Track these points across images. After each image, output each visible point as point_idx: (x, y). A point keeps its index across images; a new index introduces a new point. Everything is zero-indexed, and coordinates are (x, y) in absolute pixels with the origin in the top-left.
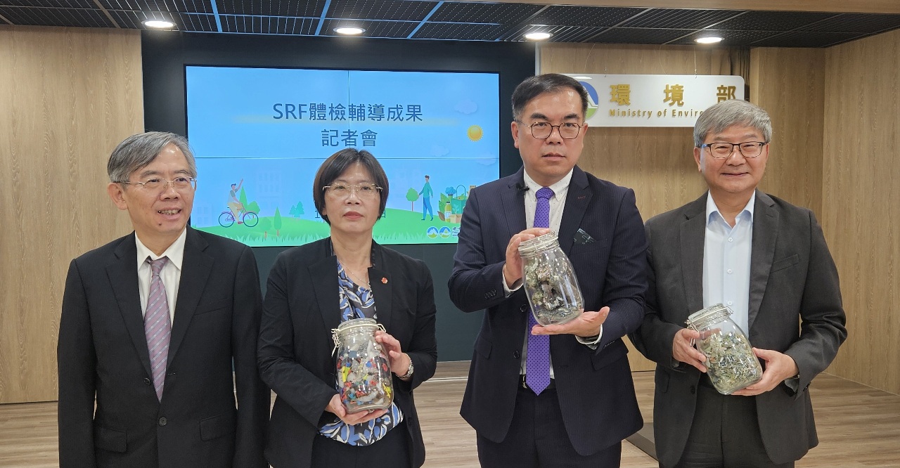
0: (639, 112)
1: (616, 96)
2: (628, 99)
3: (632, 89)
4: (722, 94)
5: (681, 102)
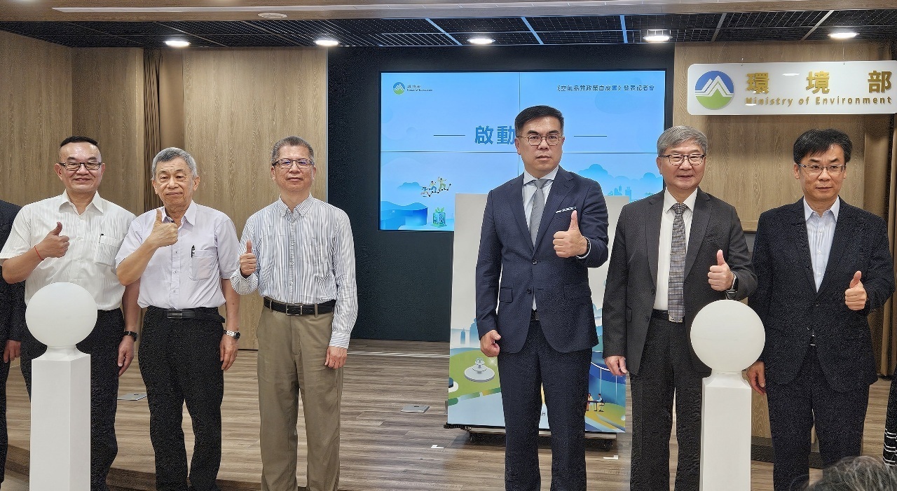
0: (778, 100)
1: (754, 85)
2: (766, 87)
3: (770, 77)
4: (875, 81)
5: (826, 89)
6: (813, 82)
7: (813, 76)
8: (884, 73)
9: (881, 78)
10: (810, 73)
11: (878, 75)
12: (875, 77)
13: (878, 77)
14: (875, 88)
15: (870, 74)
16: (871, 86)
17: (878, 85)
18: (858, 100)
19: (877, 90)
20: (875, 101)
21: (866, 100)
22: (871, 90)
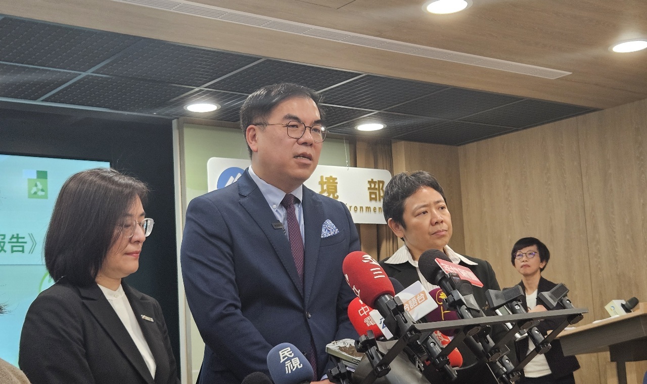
4: (373, 189)
5: (336, 196)
6: (325, 187)
7: (325, 180)
8: (380, 182)
9: (377, 187)
10: (322, 177)
11: (375, 183)
12: (373, 186)
13: (375, 186)
14: (373, 196)
15: (369, 182)
16: (371, 194)
17: (375, 194)
18: (361, 208)
19: (375, 199)
20: (375, 209)
21: (368, 208)
22: (371, 199)
